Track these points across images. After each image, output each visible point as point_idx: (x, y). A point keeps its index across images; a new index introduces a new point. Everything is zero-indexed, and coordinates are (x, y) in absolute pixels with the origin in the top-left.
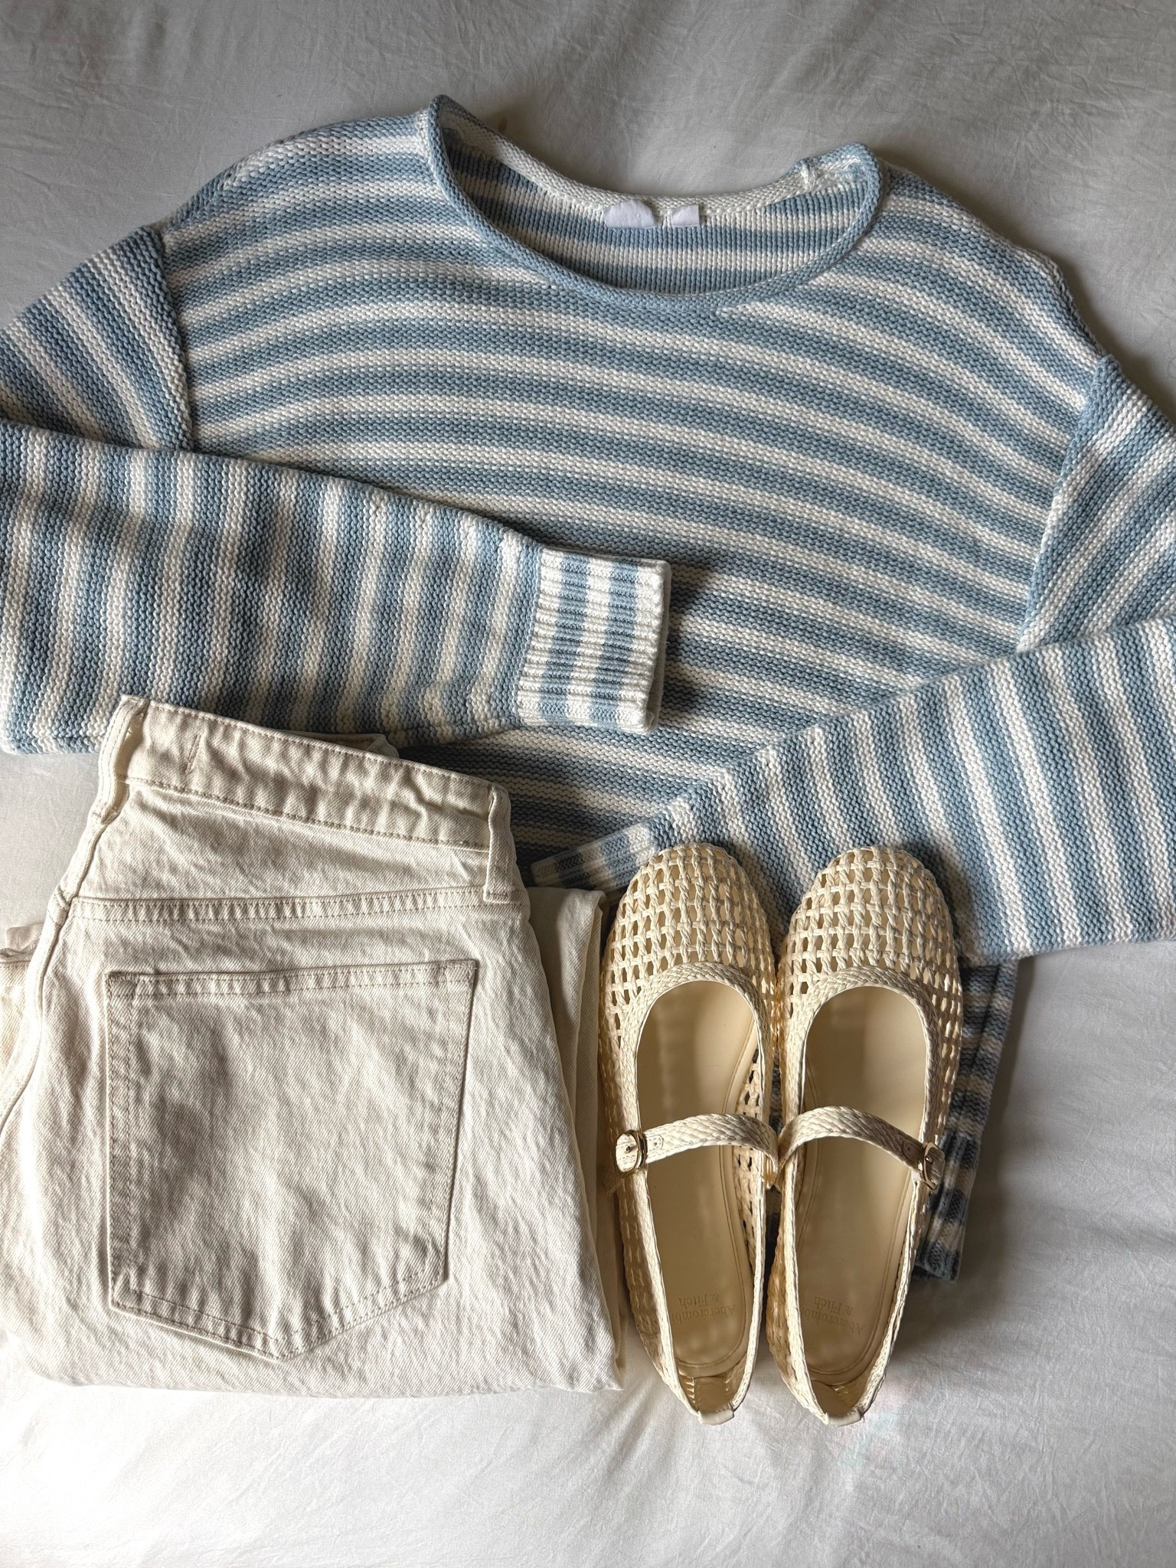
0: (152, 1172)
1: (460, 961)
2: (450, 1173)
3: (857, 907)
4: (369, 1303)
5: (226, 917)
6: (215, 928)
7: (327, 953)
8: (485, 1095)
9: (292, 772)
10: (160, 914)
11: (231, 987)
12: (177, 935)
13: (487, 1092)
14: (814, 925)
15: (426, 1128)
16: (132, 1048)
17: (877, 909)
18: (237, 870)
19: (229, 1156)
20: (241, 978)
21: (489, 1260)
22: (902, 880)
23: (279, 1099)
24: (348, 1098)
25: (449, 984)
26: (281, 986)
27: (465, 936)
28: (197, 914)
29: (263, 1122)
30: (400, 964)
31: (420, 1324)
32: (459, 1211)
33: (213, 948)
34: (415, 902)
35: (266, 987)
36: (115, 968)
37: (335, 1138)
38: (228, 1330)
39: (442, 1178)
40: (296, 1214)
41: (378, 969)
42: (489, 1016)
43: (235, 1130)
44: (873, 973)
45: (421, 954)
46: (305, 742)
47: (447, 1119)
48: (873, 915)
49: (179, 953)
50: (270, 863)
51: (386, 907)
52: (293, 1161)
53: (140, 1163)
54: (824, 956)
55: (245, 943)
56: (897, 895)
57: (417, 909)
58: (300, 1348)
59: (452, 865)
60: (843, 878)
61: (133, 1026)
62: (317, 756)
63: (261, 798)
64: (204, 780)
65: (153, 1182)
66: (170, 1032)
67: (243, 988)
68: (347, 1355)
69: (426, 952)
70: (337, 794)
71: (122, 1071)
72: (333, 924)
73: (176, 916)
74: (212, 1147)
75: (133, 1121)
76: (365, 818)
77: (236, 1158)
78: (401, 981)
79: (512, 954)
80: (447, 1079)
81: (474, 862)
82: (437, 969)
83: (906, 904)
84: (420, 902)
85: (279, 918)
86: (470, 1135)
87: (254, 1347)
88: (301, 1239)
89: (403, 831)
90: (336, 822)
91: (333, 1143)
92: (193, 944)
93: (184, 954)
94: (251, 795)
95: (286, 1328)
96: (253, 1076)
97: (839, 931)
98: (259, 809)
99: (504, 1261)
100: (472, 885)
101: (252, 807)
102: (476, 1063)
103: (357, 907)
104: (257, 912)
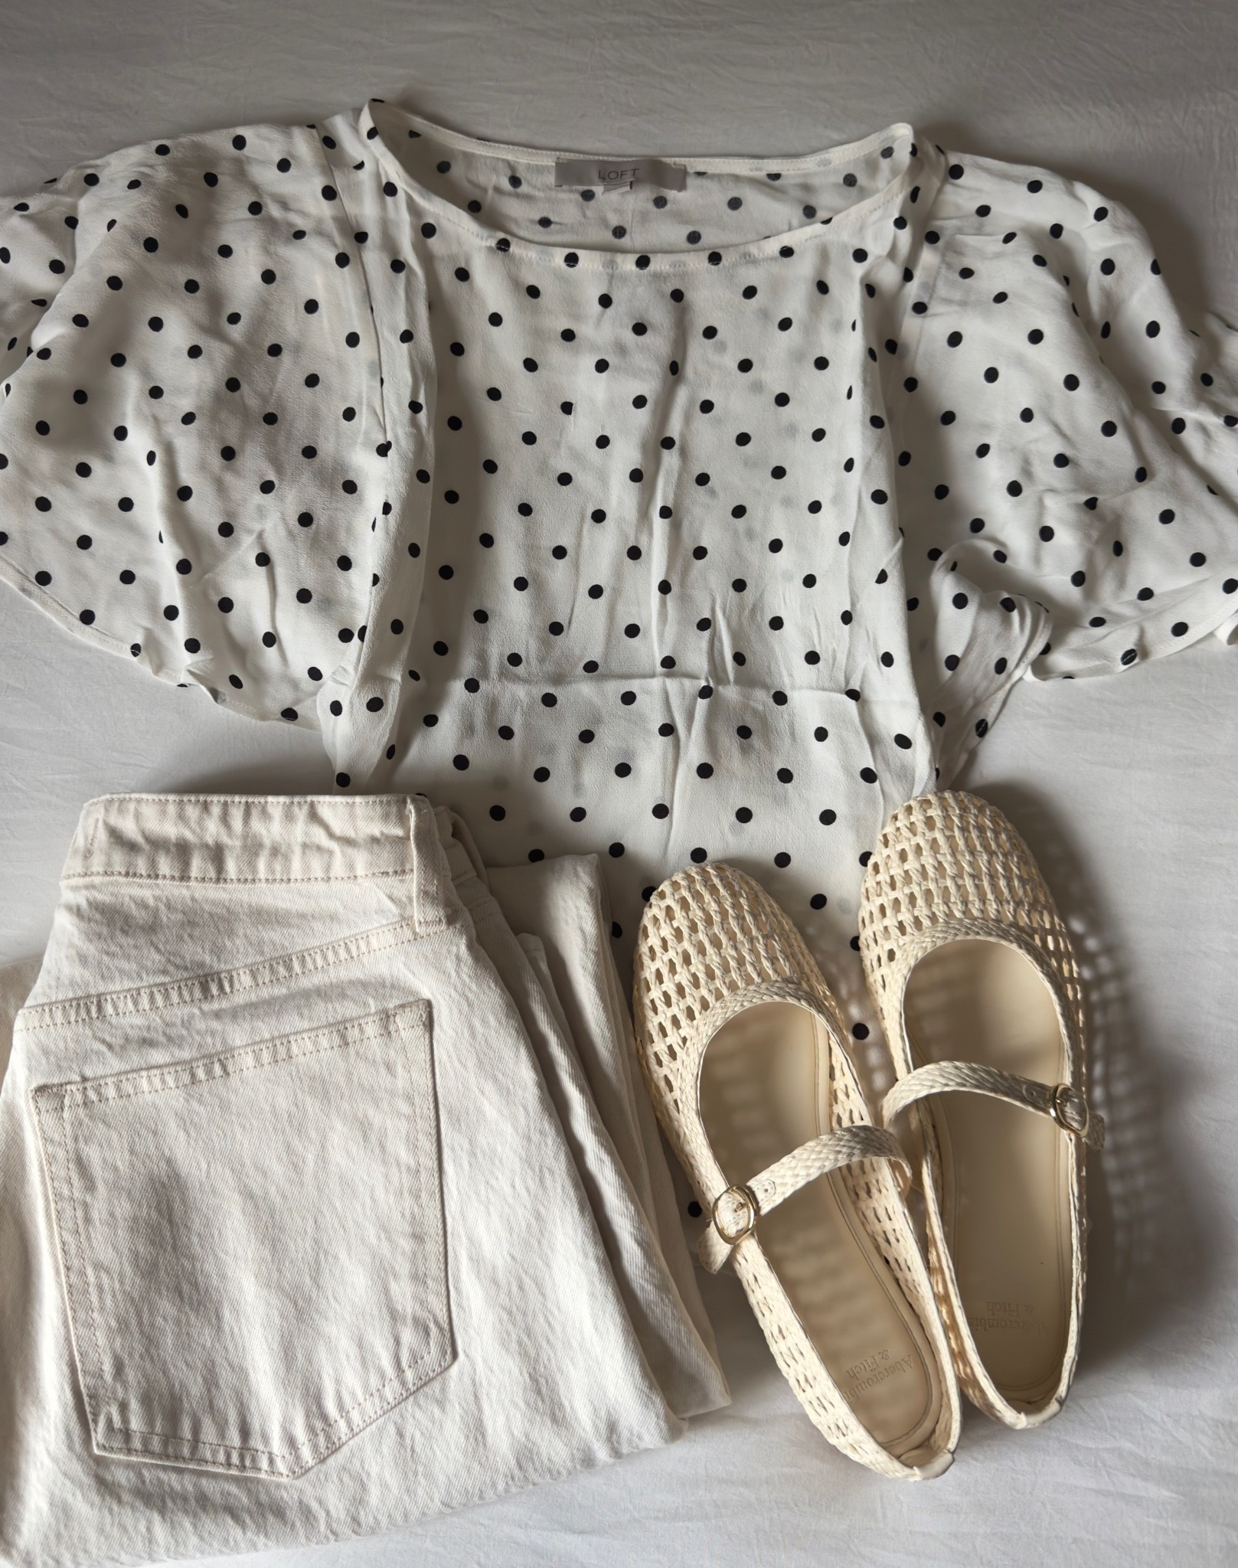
0: (114, 1296)
1: (410, 1004)
2: (441, 1240)
3: (928, 860)
4: (377, 1400)
5: (147, 1007)
6: (138, 1021)
7: (260, 1024)
8: (466, 1145)
9: (194, 832)
10: (77, 1013)
11: (163, 1081)
12: (99, 1034)
13: (467, 1141)
14: (886, 888)
15: (406, 1194)
16: (71, 1166)
17: (949, 858)
18: (152, 950)
19: (198, 1265)
20: (172, 1070)
21: (498, 1325)
22: (968, 823)
23: (241, 1193)
24: (316, 1177)
25: (402, 1033)
26: (217, 1069)
27: (410, 976)
28: (115, 1008)
29: (229, 1223)
30: (345, 1021)
31: (437, 1412)
32: (457, 1280)
33: (138, 1042)
34: (348, 950)
35: (201, 1074)
36: (41, 1081)
37: (311, 1222)
38: (228, 1456)
39: (433, 1247)
40: (282, 1315)
41: (320, 1032)
42: (454, 1058)
43: (199, 1235)
44: (962, 925)
45: (366, 1004)
46: (202, 798)
47: (428, 1180)
48: (946, 865)
49: (103, 1054)
50: (186, 937)
51: (320, 962)
52: (269, 1258)
53: (100, 1288)
54: (905, 916)
55: (172, 1032)
56: (966, 840)
57: (352, 958)
58: (310, 1461)
59: (379, 901)
60: (905, 832)
61: (69, 1141)
62: (216, 810)
63: (165, 866)
64: (103, 858)
65: (117, 1306)
66: (109, 1142)
67: (177, 1080)
68: (362, 1462)
69: (371, 1002)
70: (245, 847)
71: (66, 1192)
72: (265, 993)
73: (94, 1014)
74: (178, 1259)
75: (85, 1244)
76: (278, 867)
77: (206, 1266)
78: (350, 1040)
79: (464, 984)
80: (420, 1136)
81: (400, 892)
82: (386, 1018)
83: (979, 848)
84: (353, 948)
85: (206, 998)
86: (455, 1193)
87: (260, 1470)
88: (290, 1342)
89: (320, 874)
90: (250, 877)
91: (309, 1230)
92: (117, 1041)
93: (108, 1054)
94: (153, 864)
95: (291, 1442)
96: (208, 1173)
97: (916, 889)
98: (164, 877)
99: (514, 1325)
100: (403, 918)
101: (157, 876)
102: (450, 1112)
103: (289, 968)
104: (180, 995)
